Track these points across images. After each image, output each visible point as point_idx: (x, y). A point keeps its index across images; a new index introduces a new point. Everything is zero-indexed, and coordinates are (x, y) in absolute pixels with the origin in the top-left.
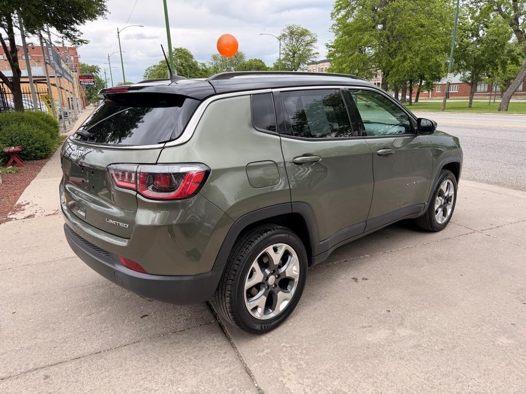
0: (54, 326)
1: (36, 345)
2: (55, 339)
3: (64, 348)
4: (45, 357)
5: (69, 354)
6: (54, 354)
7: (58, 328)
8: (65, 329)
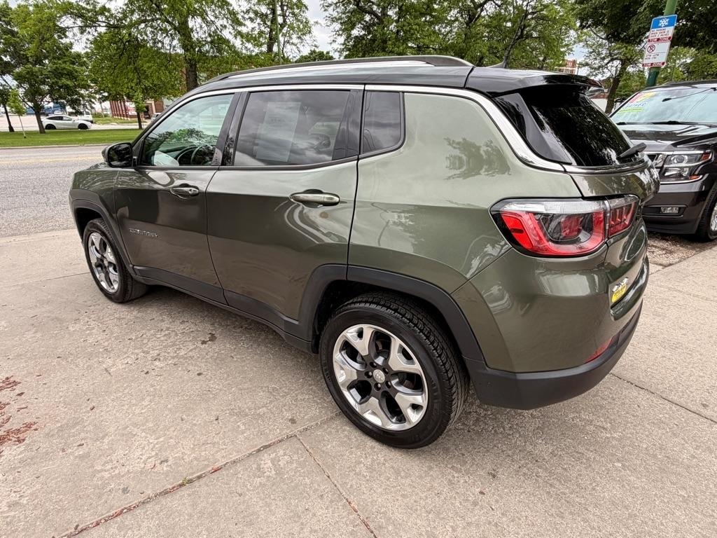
0: (658, 452)
1: (697, 446)
2: (670, 434)
3: (667, 416)
4: (695, 424)
5: (668, 407)
6: (683, 420)
7: (655, 445)
8: (647, 436)
